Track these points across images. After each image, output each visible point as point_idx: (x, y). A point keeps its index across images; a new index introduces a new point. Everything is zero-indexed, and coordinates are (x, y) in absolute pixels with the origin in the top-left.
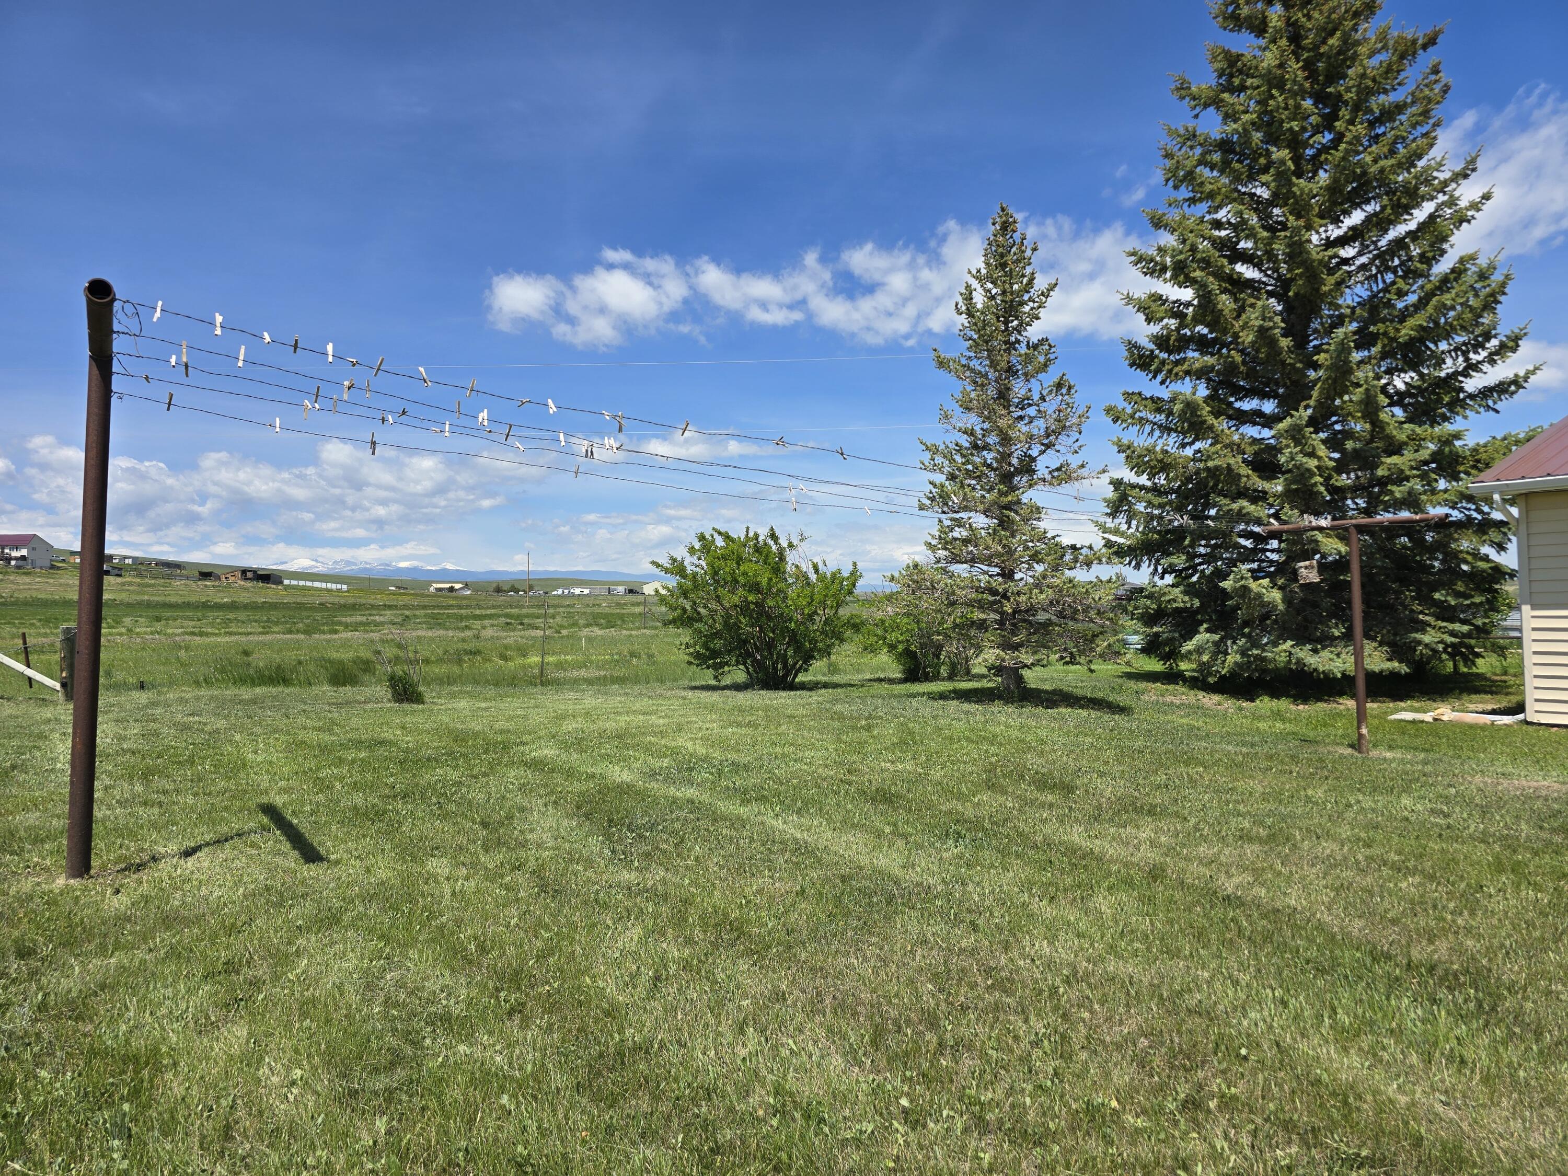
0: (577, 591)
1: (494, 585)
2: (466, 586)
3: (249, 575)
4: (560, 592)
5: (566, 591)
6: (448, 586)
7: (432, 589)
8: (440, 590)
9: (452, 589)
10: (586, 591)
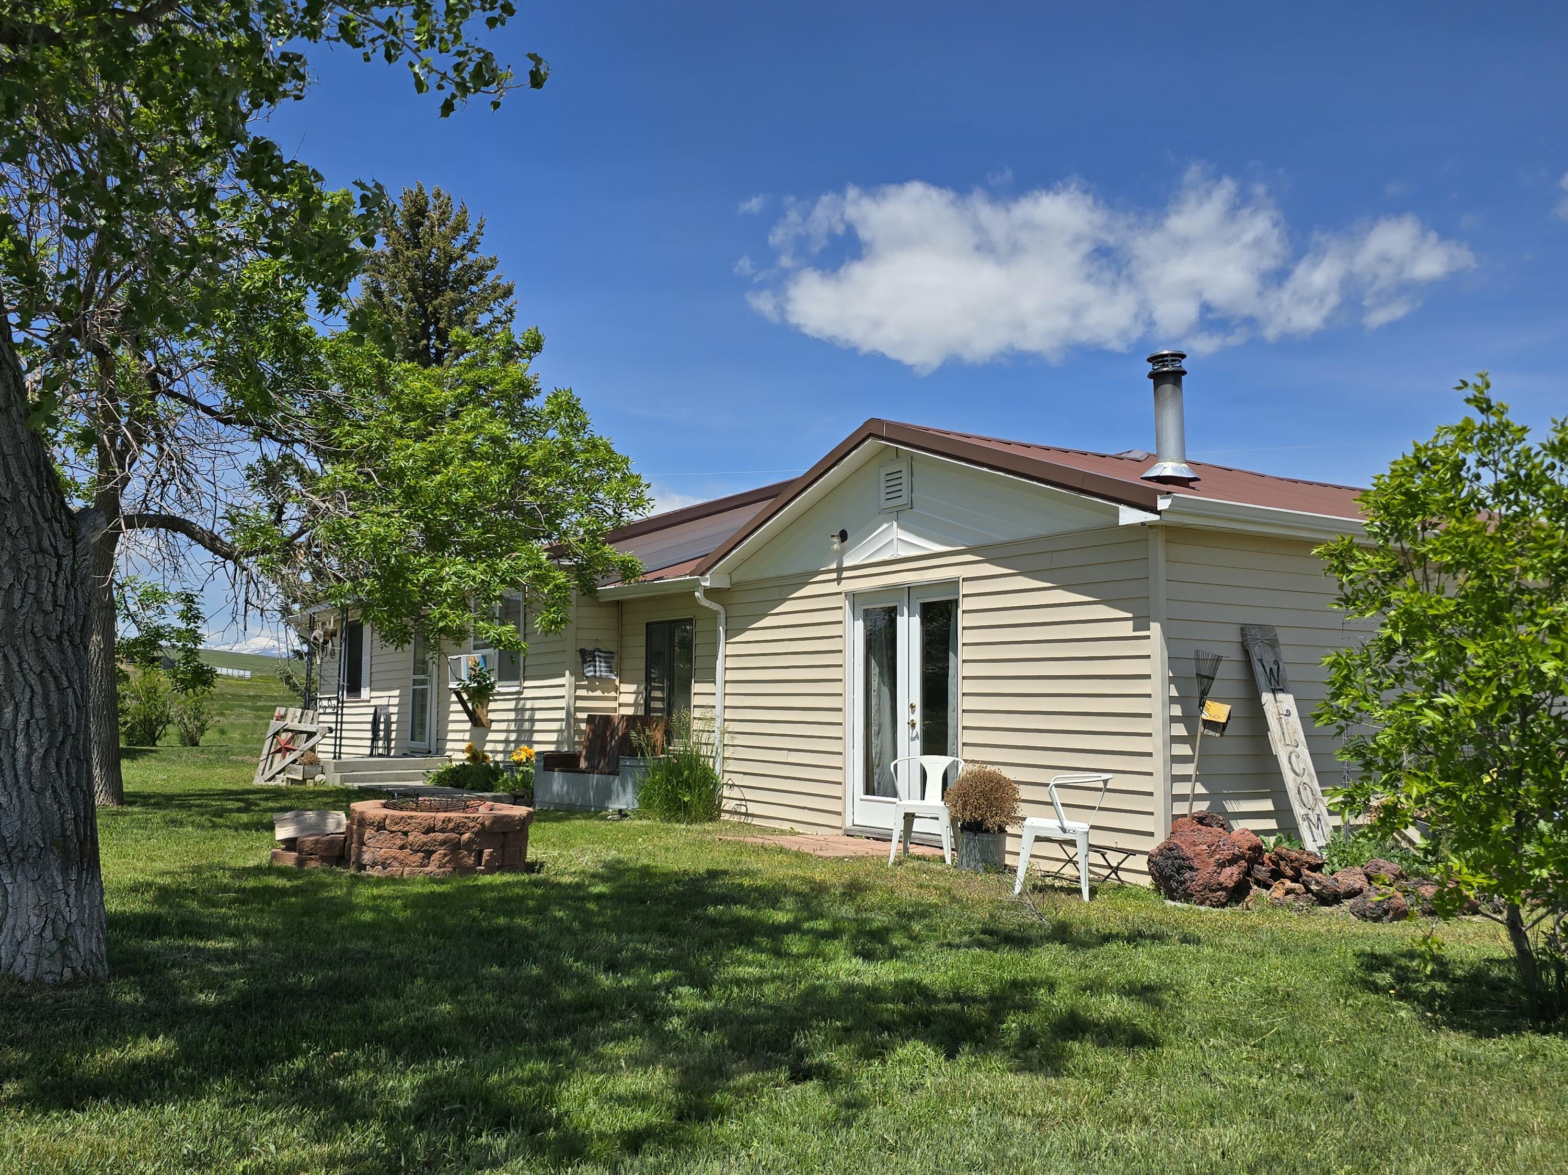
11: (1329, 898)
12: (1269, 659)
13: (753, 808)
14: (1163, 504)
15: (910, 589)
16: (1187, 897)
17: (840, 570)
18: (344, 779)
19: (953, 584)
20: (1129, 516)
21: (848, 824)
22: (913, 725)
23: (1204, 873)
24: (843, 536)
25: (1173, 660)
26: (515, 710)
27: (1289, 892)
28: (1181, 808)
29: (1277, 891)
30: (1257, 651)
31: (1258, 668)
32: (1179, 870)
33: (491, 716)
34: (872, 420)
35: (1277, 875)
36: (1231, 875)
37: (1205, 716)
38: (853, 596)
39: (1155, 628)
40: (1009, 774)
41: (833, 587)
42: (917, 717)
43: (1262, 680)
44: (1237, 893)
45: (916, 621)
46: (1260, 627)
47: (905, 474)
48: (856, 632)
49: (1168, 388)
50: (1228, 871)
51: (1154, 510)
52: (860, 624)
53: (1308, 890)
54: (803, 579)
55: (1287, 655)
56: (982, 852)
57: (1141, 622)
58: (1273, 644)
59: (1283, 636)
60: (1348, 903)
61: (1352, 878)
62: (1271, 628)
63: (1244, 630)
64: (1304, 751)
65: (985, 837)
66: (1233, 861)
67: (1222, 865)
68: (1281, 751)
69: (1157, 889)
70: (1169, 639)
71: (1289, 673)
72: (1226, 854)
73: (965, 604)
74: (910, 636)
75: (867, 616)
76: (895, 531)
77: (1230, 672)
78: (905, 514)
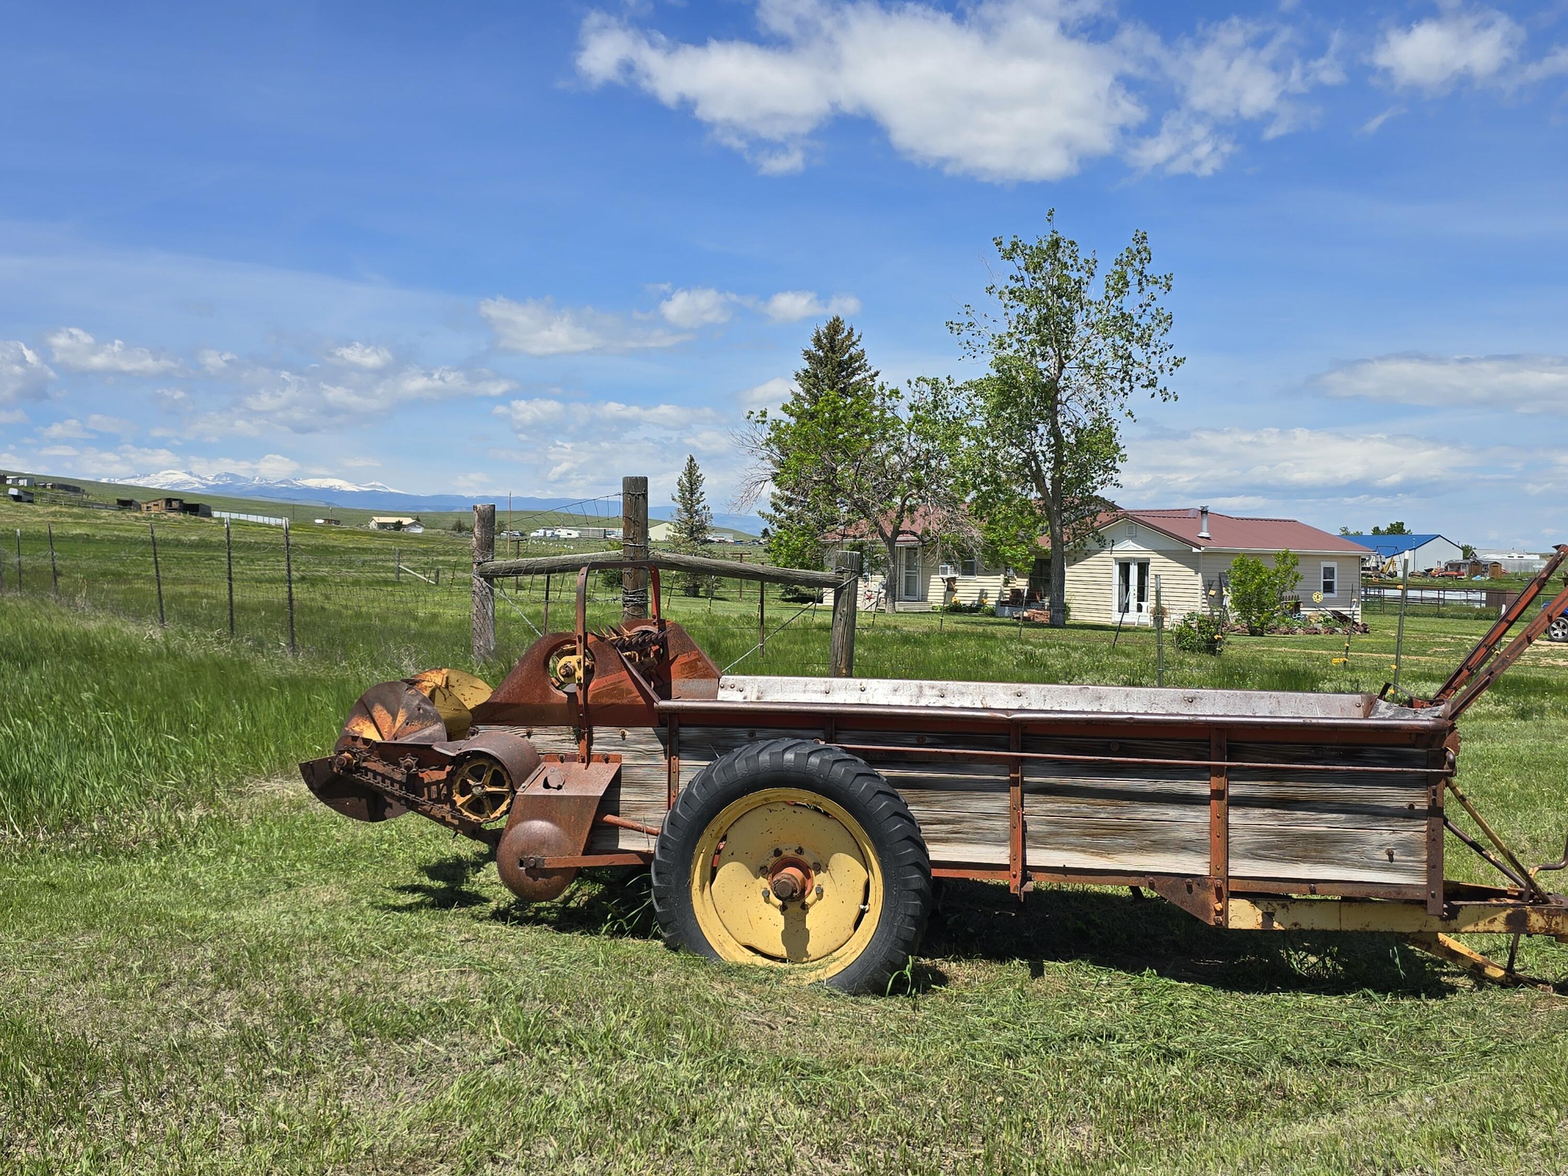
0: (563, 533)
1: (452, 521)
2: (418, 522)
3: (175, 504)
4: (541, 532)
5: (549, 533)
6: (394, 520)
7: (373, 525)
8: (383, 526)
9: (398, 526)
10: (575, 534)
12: (1225, 580)
14: (1202, 549)
15: (1134, 559)
17: (1112, 551)
19: (1147, 558)
20: (1195, 550)
21: (1113, 618)
22: (1134, 594)
24: (1113, 542)
25: (1203, 581)
30: (1221, 580)
31: (1221, 585)
33: (956, 587)
34: (1125, 514)
37: (1211, 594)
38: (1115, 559)
39: (1200, 574)
40: (1165, 606)
41: (1110, 556)
42: (1136, 592)
45: (1135, 567)
46: (1223, 573)
47: (1133, 529)
48: (1117, 568)
51: (1200, 550)
52: (1118, 566)
54: (1097, 552)
56: (1159, 624)
57: (1197, 573)
58: (1226, 576)
62: (1226, 573)
63: (1219, 574)
65: (1160, 621)
68: (1226, 602)
70: (1202, 577)
73: (1151, 564)
74: (1134, 570)
75: (1120, 564)
76: (1131, 543)
77: (1216, 583)
78: (1133, 538)
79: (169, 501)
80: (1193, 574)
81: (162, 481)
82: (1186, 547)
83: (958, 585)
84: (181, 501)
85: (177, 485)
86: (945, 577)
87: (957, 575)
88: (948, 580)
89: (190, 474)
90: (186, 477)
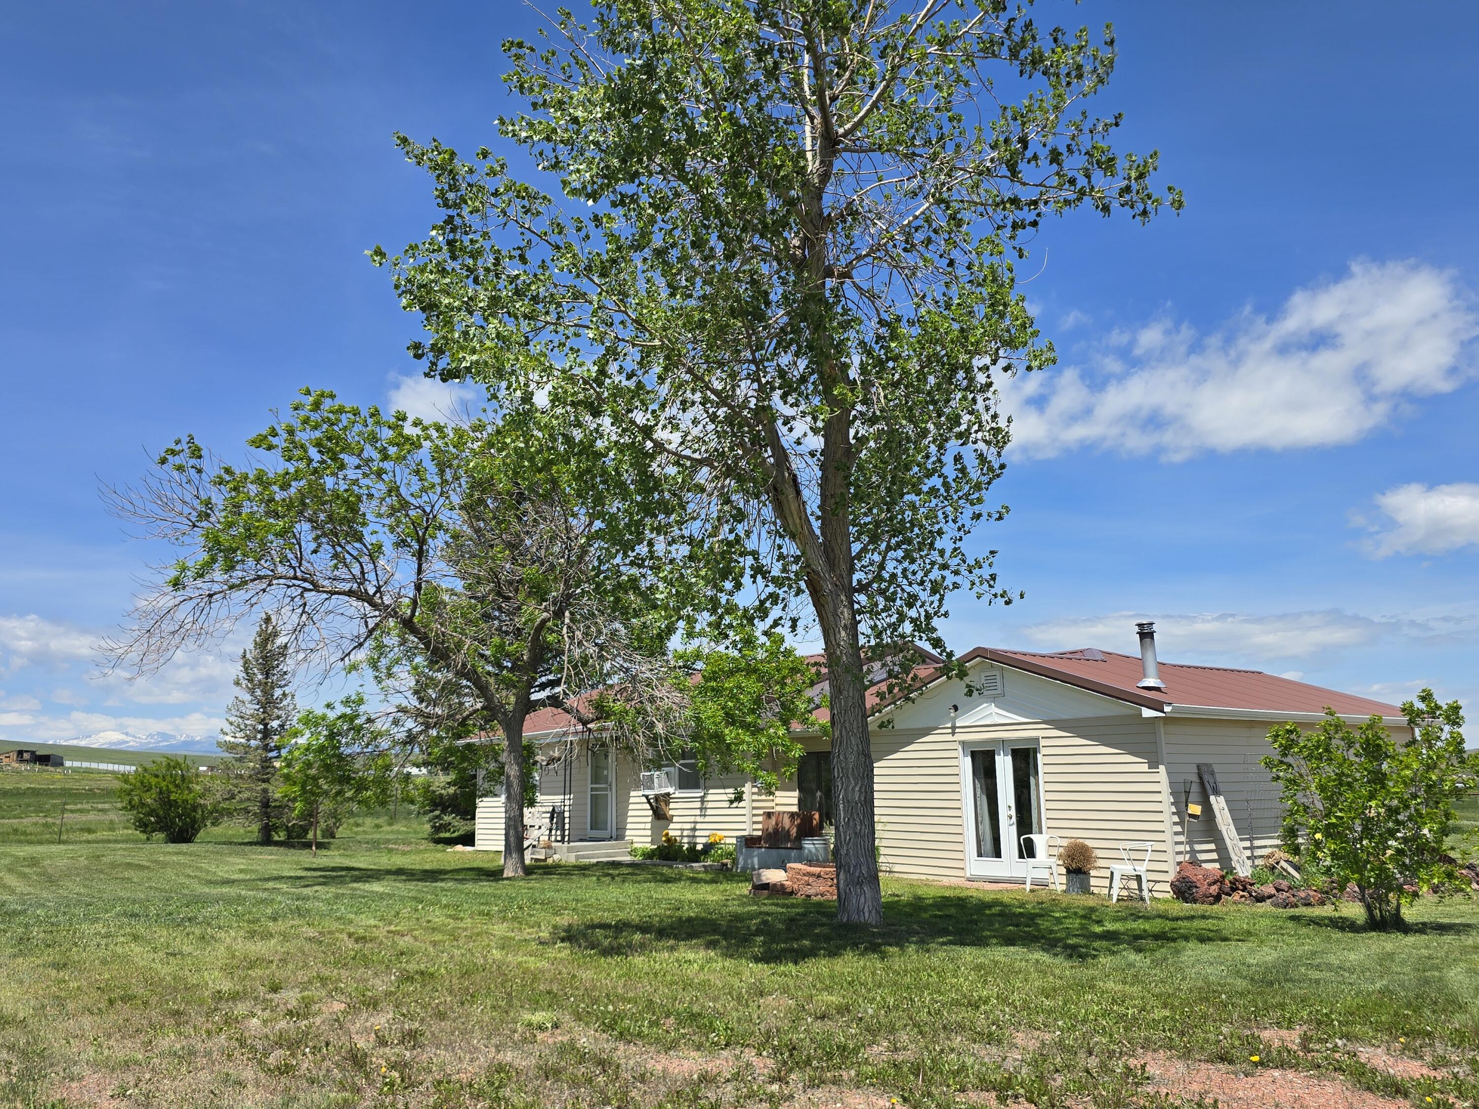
11: (1260, 899)
12: (1212, 781)
13: (897, 868)
14: (1167, 709)
15: (1004, 742)
16: (1195, 901)
17: (954, 728)
18: (577, 857)
19: (1037, 740)
20: (1147, 713)
21: (968, 875)
22: (1011, 818)
23: (1203, 889)
24: (956, 708)
25: (1171, 783)
26: (701, 809)
27: (1242, 897)
28: (1180, 858)
29: (1236, 896)
30: (1206, 777)
31: (1208, 787)
32: (1190, 888)
33: (671, 812)
34: (979, 648)
35: (1234, 889)
36: (1214, 889)
37: (1190, 812)
38: (963, 743)
39: (1162, 768)
40: (1090, 843)
41: (949, 737)
42: (1013, 812)
43: (1210, 791)
44: (1217, 898)
45: (1009, 759)
46: (1206, 764)
47: (998, 677)
48: (967, 764)
49: (1148, 640)
50: (1213, 887)
51: (1163, 712)
52: (969, 760)
53: (1251, 895)
54: (927, 731)
55: (1219, 777)
56: (1081, 884)
57: (1154, 764)
58: (1212, 773)
59: (1216, 769)
60: (1269, 901)
61: (1269, 889)
62: (1211, 764)
63: (1198, 767)
64: (1232, 827)
65: (1081, 876)
66: (1214, 883)
67: (1210, 885)
68: (1223, 828)
69: (1178, 898)
70: (1169, 773)
71: (1221, 787)
72: (1211, 880)
73: (1044, 751)
74: (1004, 766)
75: (974, 755)
76: (993, 709)
77: (1195, 788)
78: (999, 699)
79: (20, 753)
80: (1145, 768)
81: (101, 741)
82: (1124, 708)
83: (674, 809)
84: (33, 753)
85: (115, 744)
86: (650, 793)
87: (671, 790)
88: (657, 798)
89: (127, 734)
90: (124, 737)
